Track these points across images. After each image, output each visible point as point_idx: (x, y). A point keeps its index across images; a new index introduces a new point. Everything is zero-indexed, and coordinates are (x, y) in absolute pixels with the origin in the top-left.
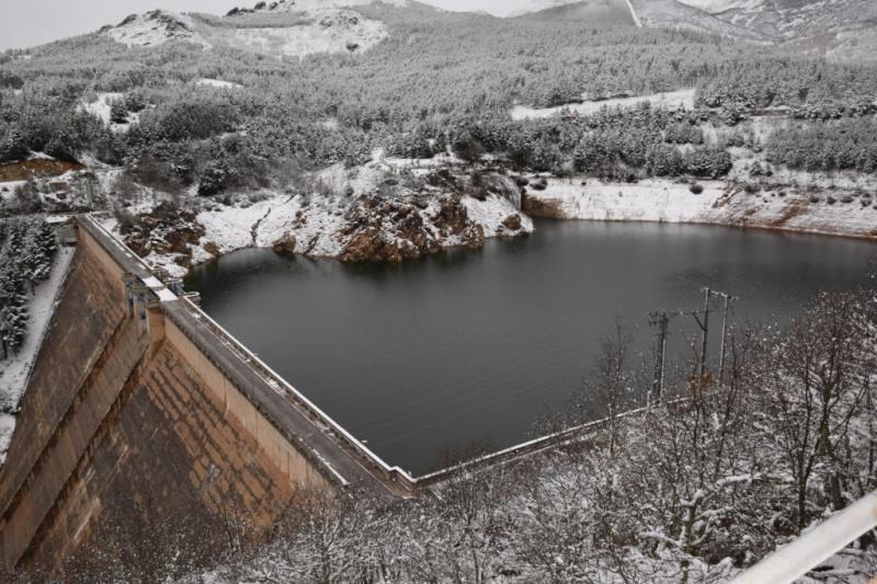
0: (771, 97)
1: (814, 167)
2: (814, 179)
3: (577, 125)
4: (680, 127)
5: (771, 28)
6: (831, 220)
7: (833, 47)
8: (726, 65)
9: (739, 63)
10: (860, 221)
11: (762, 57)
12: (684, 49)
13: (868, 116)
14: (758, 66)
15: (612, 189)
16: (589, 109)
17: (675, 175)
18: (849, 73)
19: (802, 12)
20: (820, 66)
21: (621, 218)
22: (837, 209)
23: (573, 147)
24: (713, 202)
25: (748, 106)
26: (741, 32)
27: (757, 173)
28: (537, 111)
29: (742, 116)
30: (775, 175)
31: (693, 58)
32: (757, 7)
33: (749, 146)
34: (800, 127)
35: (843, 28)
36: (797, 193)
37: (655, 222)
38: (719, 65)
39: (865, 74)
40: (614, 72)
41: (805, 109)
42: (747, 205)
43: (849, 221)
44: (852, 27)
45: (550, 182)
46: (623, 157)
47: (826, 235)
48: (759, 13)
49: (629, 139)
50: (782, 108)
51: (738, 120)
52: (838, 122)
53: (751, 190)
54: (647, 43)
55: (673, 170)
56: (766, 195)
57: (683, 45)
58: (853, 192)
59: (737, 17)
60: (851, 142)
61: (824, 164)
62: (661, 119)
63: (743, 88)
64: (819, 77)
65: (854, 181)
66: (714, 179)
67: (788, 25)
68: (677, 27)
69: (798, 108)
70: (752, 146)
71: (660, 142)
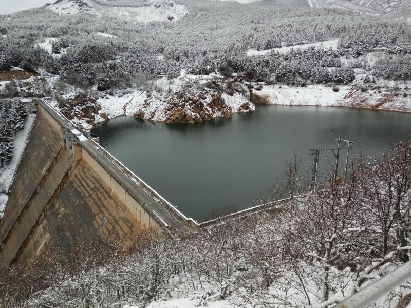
0: (377, 43)
1: (398, 78)
2: (397, 84)
3: (278, 58)
4: (330, 58)
5: (379, 6)
6: (404, 104)
8: (355, 27)
9: (362, 25)
11: (374, 22)
12: (334, 19)
14: (371, 27)
15: (294, 90)
16: (284, 50)
17: (326, 83)
20: (404, 26)
21: (297, 104)
22: (408, 99)
23: (276, 69)
24: (344, 96)
25: (365, 47)
26: (364, 9)
27: (367, 81)
28: (259, 52)
29: (361, 52)
30: (377, 82)
31: (338, 23)
33: (364, 68)
34: (391, 58)
36: (388, 91)
37: (314, 106)
38: (351, 27)
40: (298, 31)
41: (395, 49)
42: (361, 97)
45: (264, 87)
46: (300, 74)
47: (402, 112)
49: (303, 66)
50: (383, 48)
51: (359, 55)
53: (363, 90)
54: (315, 15)
55: (325, 80)
56: (371, 92)
57: (334, 16)
59: (361, 2)
61: (402, 77)
62: (320, 55)
63: (363, 38)
64: (403, 32)
66: (345, 84)
67: (388, 5)
68: (331, 7)
69: (391, 48)
70: (366, 68)
71: (319, 66)
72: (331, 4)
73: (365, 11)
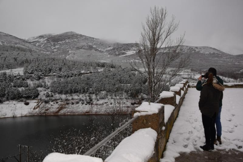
0: (50, 70)
1: (66, 93)
2: (67, 97)
4: (19, 81)
5: (49, 48)
6: (73, 109)
7: (69, 55)
8: (34, 59)
9: (39, 59)
10: (82, 109)
11: (46, 57)
12: (19, 54)
13: (80, 76)
14: (45, 60)
17: (18, 99)
18: (73, 63)
19: (58, 44)
20: (64, 60)
22: (75, 106)
24: (33, 107)
25: (43, 73)
26: (40, 49)
27: (48, 96)
29: (41, 77)
30: (54, 96)
31: (22, 57)
32: (44, 41)
33: (44, 87)
34: (60, 80)
35: (71, 49)
36: (62, 102)
37: (11, 117)
38: (32, 59)
39: (77, 63)
41: (62, 74)
42: (46, 107)
43: (79, 109)
44: (73, 49)
47: (72, 115)
48: (45, 43)
50: (54, 74)
52: (72, 78)
53: (46, 102)
54: (4, 51)
55: (18, 97)
56: (52, 103)
57: (18, 52)
58: (79, 100)
59: (38, 44)
60: (76, 84)
61: (69, 92)
62: (11, 78)
63: (41, 67)
65: (79, 96)
66: (33, 99)
67: (55, 47)
68: (16, 46)
69: (59, 74)
70: (45, 87)
71: (11, 87)
72: (16, 44)
73: (41, 50)
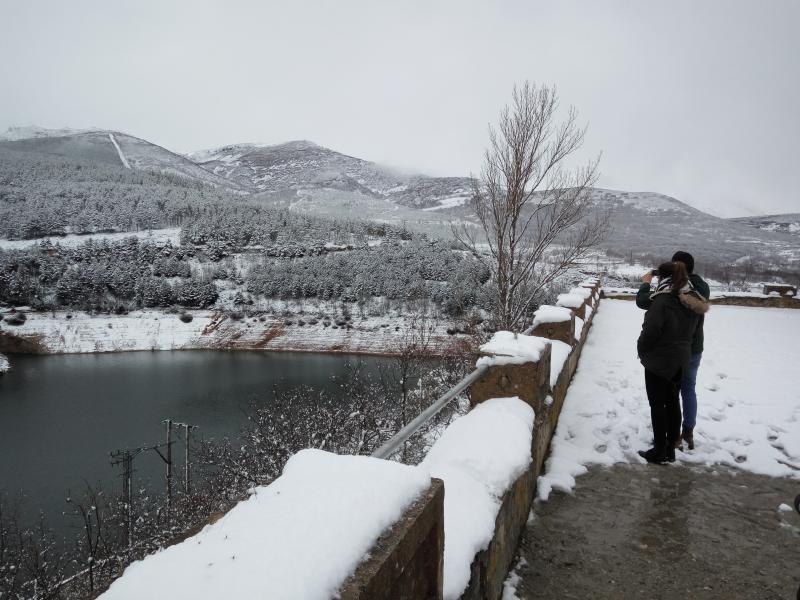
0: (248, 238)
1: (286, 296)
2: (287, 306)
3: (59, 257)
4: (169, 261)
5: (247, 180)
6: (302, 339)
7: (295, 200)
8: (208, 209)
9: (220, 207)
10: (324, 339)
11: (240, 204)
12: (169, 191)
13: (322, 256)
14: (236, 211)
15: (99, 323)
16: (73, 242)
17: (166, 306)
18: (306, 222)
19: (270, 171)
20: (285, 214)
21: (111, 349)
22: (306, 330)
23: (56, 279)
24: (203, 329)
25: (229, 244)
26: (222, 181)
27: (240, 302)
28: (12, 243)
29: (224, 253)
30: (255, 303)
31: (177, 200)
32: (234, 162)
33: (232, 280)
34: (273, 263)
35: (301, 186)
36: (274, 318)
37: (148, 351)
38: (202, 208)
39: (317, 223)
40: (100, 208)
41: (276, 249)
42: (234, 330)
43: (316, 339)
44: (307, 187)
45: (29, 316)
46: (111, 289)
47: (299, 352)
48: (237, 168)
49: (117, 273)
50: (257, 247)
51: (221, 256)
52: (301, 260)
53: (236, 317)
54: (133, 182)
55: (164, 301)
56: (249, 321)
57: (168, 188)
58: (317, 316)
59: (217, 169)
60: (312, 276)
61: (294, 294)
62: (150, 254)
63: (223, 229)
64: (285, 223)
65: (317, 307)
66: (203, 308)
67: (260, 179)
68: (163, 171)
69: (270, 247)
70: (235, 279)
71: (149, 275)
72: (163, 165)
